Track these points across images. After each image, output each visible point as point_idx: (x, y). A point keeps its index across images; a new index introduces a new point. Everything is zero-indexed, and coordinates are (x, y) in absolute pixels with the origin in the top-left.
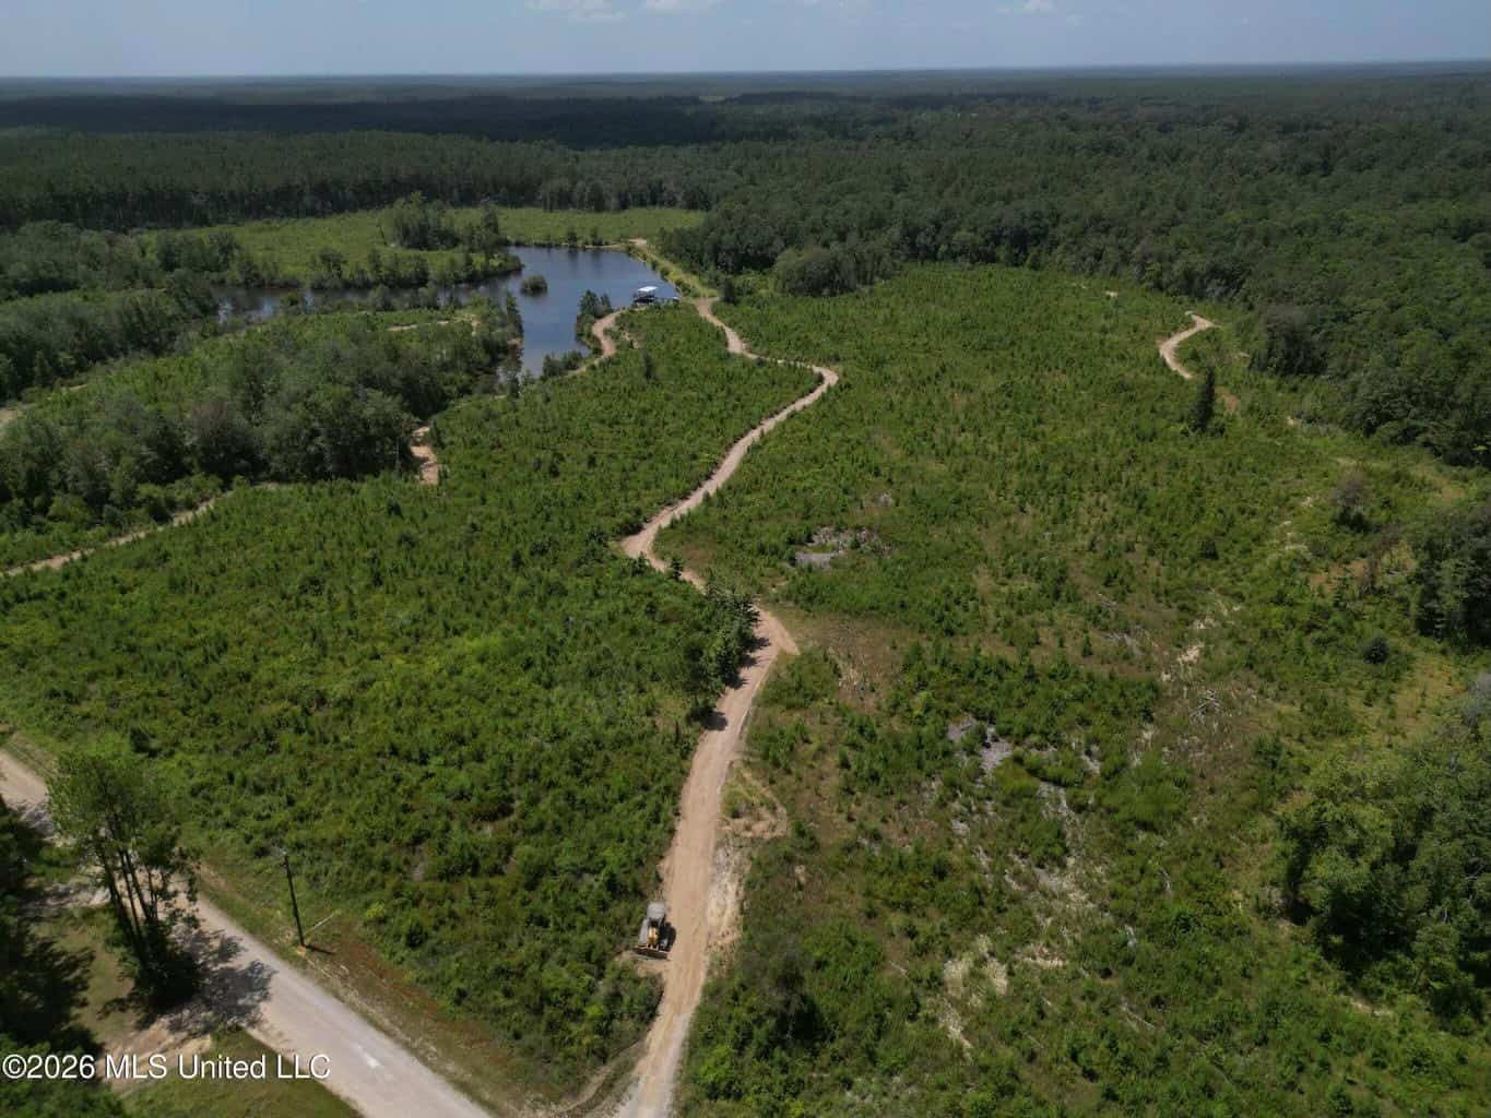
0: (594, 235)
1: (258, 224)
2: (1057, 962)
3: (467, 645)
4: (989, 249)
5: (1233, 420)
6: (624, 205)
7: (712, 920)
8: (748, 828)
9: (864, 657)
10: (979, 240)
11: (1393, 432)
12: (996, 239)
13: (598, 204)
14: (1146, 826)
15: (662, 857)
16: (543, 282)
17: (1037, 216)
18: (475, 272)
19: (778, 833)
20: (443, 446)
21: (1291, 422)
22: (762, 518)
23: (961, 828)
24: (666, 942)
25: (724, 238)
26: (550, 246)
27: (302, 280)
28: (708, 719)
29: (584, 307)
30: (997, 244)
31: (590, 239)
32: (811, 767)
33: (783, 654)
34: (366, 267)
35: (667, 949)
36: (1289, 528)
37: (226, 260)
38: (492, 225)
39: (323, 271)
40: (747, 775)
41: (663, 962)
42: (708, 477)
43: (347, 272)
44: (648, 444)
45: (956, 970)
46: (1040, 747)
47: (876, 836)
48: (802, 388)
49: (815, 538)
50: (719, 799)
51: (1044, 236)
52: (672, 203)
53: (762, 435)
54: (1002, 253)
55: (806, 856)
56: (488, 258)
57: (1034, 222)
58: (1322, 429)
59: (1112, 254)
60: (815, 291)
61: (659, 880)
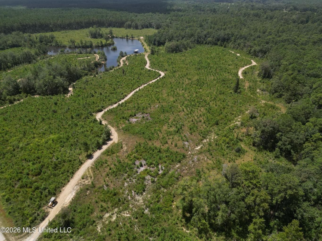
0: (132, 36)
1: (63, 31)
2: (129, 215)
3: (52, 136)
4: (216, 42)
5: (245, 90)
6: (143, 28)
7: (66, 201)
8: (84, 182)
9: (130, 145)
10: (214, 40)
11: (277, 95)
12: (218, 40)
13: (136, 28)
14: (164, 187)
15: (64, 187)
16: (116, 47)
17: (228, 34)
18: (103, 45)
19: (89, 183)
20: (74, 88)
21: (258, 91)
22: (128, 110)
23: (126, 184)
24: (54, 205)
25: (157, 38)
26: (123, 38)
27: (67, 45)
28: (90, 157)
29: (120, 54)
30: (218, 41)
31: (131, 36)
32: (104, 169)
33: (114, 142)
34: (80, 43)
35: (54, 206)
36: (239, 118)
37: (52, 41)
38: (111, 33)
39: (71, 44)
40: (90, 170)
41: (52, 209)
42: (123, 99)
43: (76, 44)
44: (114, 90)
45: (107, 215)
46: (153, 167)
47: (107, 185)
48: (154, 78)
49: (137, 115)
50: (82, 175)
51: (229, 39)
52: (153, 28)
53: (139, 89)
54: (219, 43)
55: (91, 189)
56: (107, 41)
57: (228, 36)
58: (264, 93)
59: (242, 45)
60: (172, 52)
61: (61, 191)
